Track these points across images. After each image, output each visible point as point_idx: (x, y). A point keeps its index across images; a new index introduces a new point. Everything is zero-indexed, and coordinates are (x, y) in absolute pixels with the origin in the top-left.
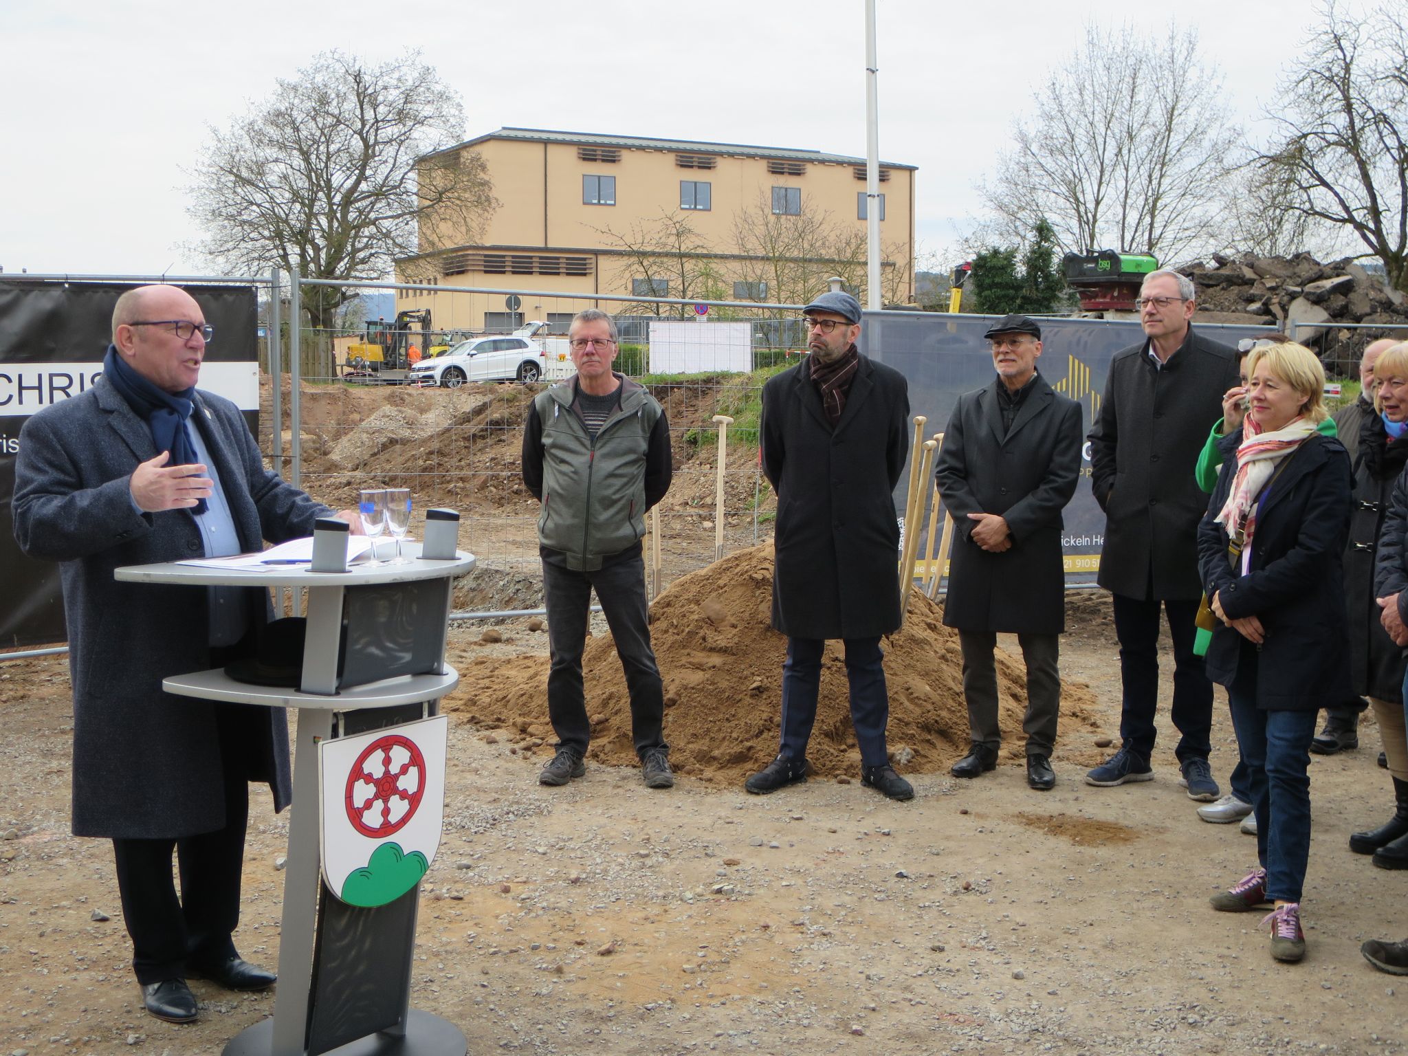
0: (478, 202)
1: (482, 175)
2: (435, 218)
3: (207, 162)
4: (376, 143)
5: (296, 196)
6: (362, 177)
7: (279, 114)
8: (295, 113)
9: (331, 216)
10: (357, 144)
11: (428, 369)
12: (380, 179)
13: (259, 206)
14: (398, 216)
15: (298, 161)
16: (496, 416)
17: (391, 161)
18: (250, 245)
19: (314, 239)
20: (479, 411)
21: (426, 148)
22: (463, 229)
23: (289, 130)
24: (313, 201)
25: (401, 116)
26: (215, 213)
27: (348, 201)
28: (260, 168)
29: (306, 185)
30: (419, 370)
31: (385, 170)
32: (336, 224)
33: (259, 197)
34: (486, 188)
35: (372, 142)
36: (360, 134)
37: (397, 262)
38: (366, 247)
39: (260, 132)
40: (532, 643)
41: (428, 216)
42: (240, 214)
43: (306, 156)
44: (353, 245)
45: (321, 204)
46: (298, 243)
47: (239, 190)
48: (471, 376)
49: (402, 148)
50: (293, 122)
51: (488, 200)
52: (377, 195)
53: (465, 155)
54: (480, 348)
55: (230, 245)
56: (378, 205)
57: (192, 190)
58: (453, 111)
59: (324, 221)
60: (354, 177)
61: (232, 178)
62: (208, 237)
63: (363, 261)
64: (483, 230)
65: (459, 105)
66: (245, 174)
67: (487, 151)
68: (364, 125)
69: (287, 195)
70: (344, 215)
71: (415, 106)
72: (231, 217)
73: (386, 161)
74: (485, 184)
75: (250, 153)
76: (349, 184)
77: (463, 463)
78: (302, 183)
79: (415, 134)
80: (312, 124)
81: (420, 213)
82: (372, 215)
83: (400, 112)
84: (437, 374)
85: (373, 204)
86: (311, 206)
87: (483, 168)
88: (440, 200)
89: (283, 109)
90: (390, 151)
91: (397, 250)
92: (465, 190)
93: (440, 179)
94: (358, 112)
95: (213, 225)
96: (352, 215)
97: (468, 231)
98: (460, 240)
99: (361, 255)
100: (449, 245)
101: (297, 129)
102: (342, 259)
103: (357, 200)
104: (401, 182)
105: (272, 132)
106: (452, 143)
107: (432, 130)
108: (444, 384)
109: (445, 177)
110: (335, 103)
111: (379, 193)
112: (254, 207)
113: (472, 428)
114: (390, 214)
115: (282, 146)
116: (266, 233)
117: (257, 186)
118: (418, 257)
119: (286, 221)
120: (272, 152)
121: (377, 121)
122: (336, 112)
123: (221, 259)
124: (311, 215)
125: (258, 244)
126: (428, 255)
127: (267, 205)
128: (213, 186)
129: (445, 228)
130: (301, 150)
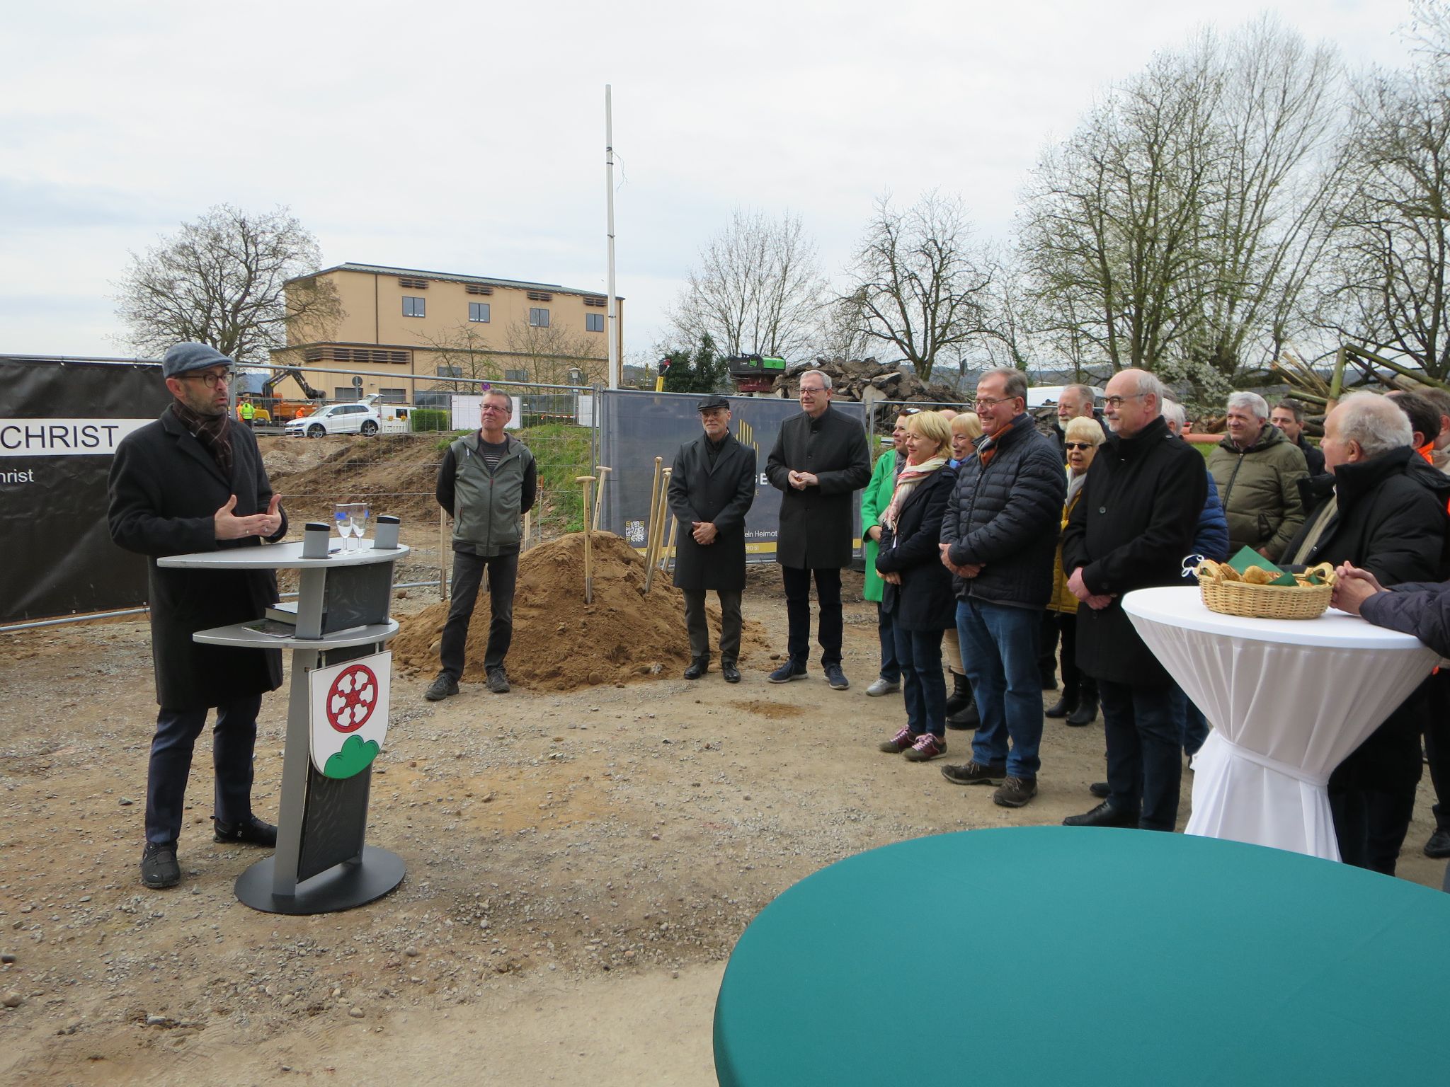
0: (331, 313)
1: (334, 295)
2: (301, 323)
3: (130, 278)
4: (257, 270)
5: (198, 304)
6: (247, 293)
7: (184, 247)
8: (196, 247)
9: (224, 319)
10: (243, 270)
11: (298, 425)
12: (260, 295)
13: (170, 310)
14: (273, 321)
15: (198, 280)
16: (355, 457)
17: (268, 283)
18: (164, 338)
19: (212, 334)
20: (341, 454)
21: (293, 275)
22: (321, 331)
23: (192, 258)
24: (210, 309)
25: (275, 252)
26: (137, 315)
27: (237, 309)
28: (170, 284)
29: (206, 297)
30: (292, 426)
31: (263, 288)
32: (228, 325)
33: (170, 304)
34: (337, 304)
35: (254, 269)
36: (245, 263)
37: (272, 352)
38: (251, 341)
39: (170, 259)
40: (401, 606)
41: (296, 322)
42: (155, 315)
43: (205, 277)
44: (241, 340)
45: (216, 310)
46: (199, 337)
47: (155, 299)
48: (328, 430)
49: (276, 274)
50: (195, 253)
51: (338, 311)
52: (258, 306)
53: (320, 281)
54: (335, 412)
55: (148, 337)
56: (258, 313)
57: (118, 298)
58: (312, 250)
59: (220, 324)
60: (241, 293)
61: (149, 290)
62: (132, 331)
63: (249, 351)
64: (335, 334)
65: (316, 246)
66: (159, 288)
67: (336, 278)
68: (247, 255)
69: (191, 304)
70: (234, 318)
71: (284, 246)
72: (148, 318)
73: (263, 283)
74: (335, 301)
75: (162, 273)
76: (237, 297)
77: (332, 488)
78: (202, 296)
79: (285, 265)
80: (209, 255)
81: (288, 319)
82: (254, 320)
83: (274, 249)
84: (305, 429)
85: (255, 311)
86: (209, 313)
87: (334, 289)
88: (304, 311)
89: (187, 244)
90: (266, 276)
91: (273, 344)
92: (322, 305)
93: (303, 296)
94: (243, 248)
95: (136, 322)
96: (240, 319)
97: (325, 332)
98: (319, 338)
99: (247, 346)
100: (311, 341)
101: (198, 258)
102: (233, 349)
103: (243, 309)
104: (276, 297)
105: (179, 259)
106: (312, 272)
107: (297, 262)
108: (310, 435)
109: (307, 295)
110: (226, 241)
111: (259, 305)
112: (166, 312)
113: (338, 464)
114: (267, 319)
115: (188, 270)
116: (176, 330)
117: (168, 297)
118: (288, 349)
119: (191, 322)
120: (181, 274)
121: (257, 255)
122: (227, 247)
123: (142, 348)
124: (209, 318)
125: (170, 338)
126: (295, 348)
127: (176, 310)
128: (135, 296)
129: (308, 330)
130: (200, 272)
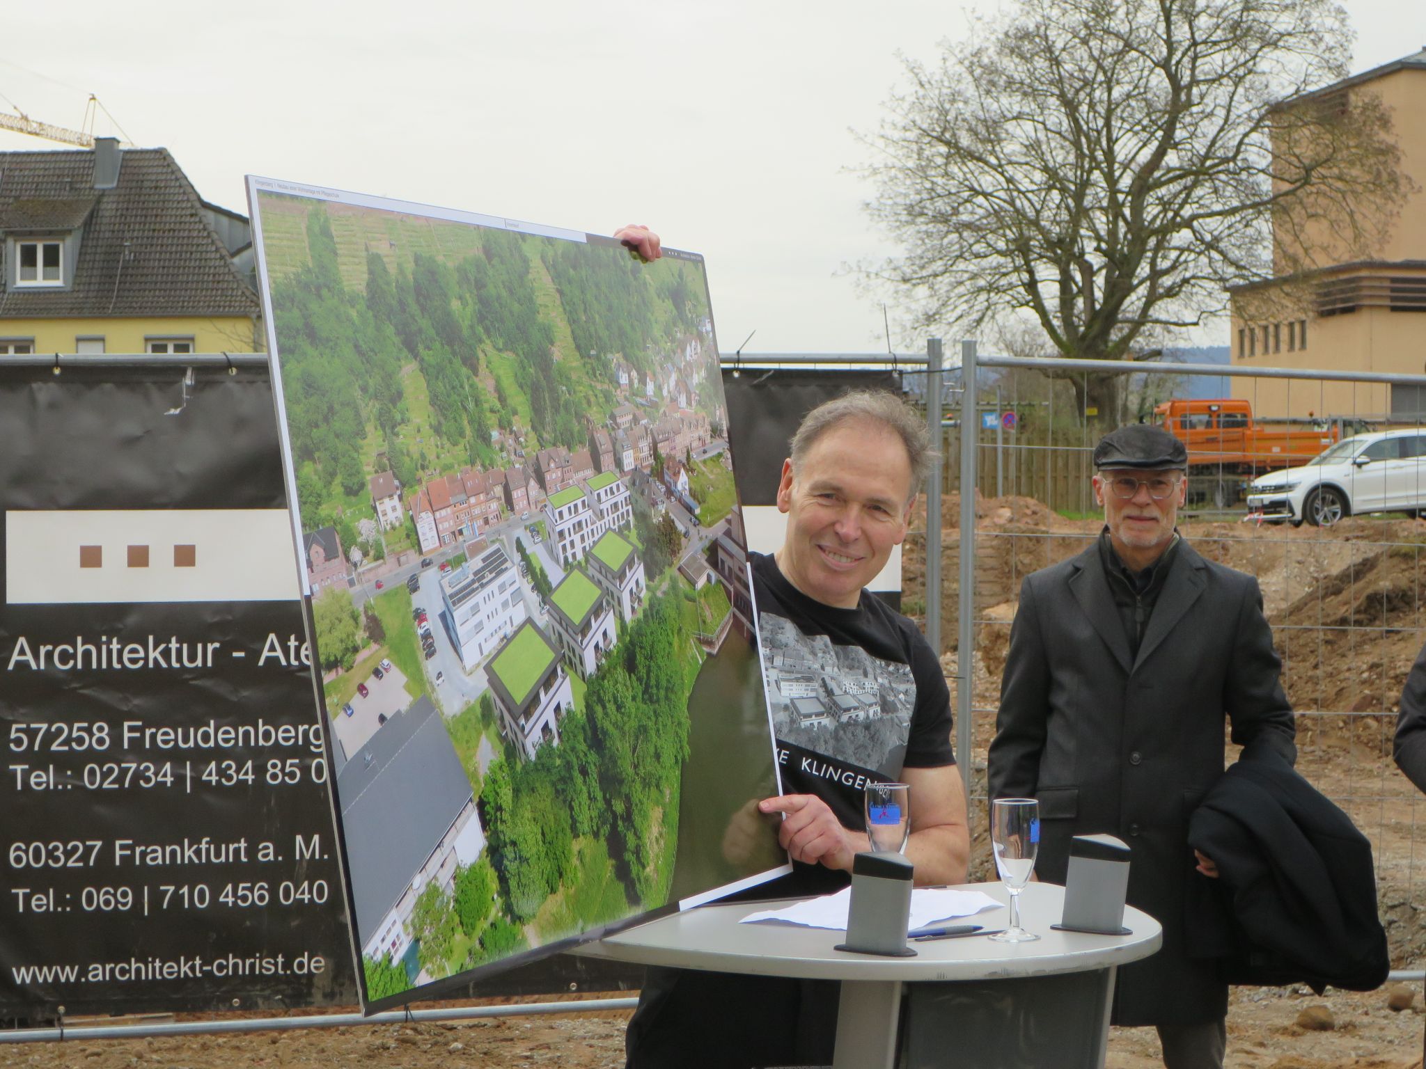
0: (1377, 184)
1: (1382, 135)
2: (1297, 214)
3: (901, 122)
4: (1194, 82)
5: (1054, 178)
6: (1168, 143)
7: (1026, 35)
8: (1052, 34)
9: (1114, 209)
10: (1159, 82)
11: (1279, 489)
12: (1200, 147)
13: (986, 195)
14: (1233, 211)
15: (1056, 116)
16: (1385, 585)
17: (1221, 113)
18: (973, 266)
19: (1082, 253)
20: (1364, 568)
21: (1282, 89)
22: (1348, 233)
23: (1041, 63)
24: (1084, 184)
25: (1238, 33)
26: (914, 212)
27: (1142, 186)
28: (991, 130)
29: (1072, 158)
30: (1263, 490)
31: (1209, 128)
32: (1122, 227)
33: (988, 181)
34: (1390, 158)
35: (1186, 80)
36: (1165, 64)
37: (1235, 291)
38: (1173, 267)
39: (991, 69)
40: (1391, 1034)
41: (1286, 210)
42: (956, 211)
43: (1071, 107)
44: (1153, 263)
45: (1098, 191)
46: (1056, 261)
47: (954, 169)
48: (1357, 504)
49: (1241, 90)
50: (1049, 49)
51: (1393, 179)
52: (1196, 173)
53: (1356, 100)
54: (1376, 453)
55: (938, 266)
56: (1199, 192)
57: (875, 171)
58: (1330, 22)
59: (1101, 221)
60: (1155, 144)
61: (943, 149)
62: (900, 252)
63: (1171, 293)
64: (1383, 237)
65: (1340, 11)
66: (965, 140)
67: (1391, 93)
68: (1171, 48)
69: (1039, 176)
70: (1137, 209)
71: (1261, 16)
72: (942, 218)
73: (1211, 114)
74: (1387, 151)
75: (973, 104)
76: (1145, 155)
77: (1319, 672)
78: (1061, 155)
79: (1263, 65)
80: (1082, 52)
81: (1277, 206)
82: (1187, 212)
83: (1236, 25)
84: (1296, 498)
85: (1189, 190)
86: (1079, 196)
87: (1385, 122)
88: (1306, 181)
89: (1032, 27)
90: (1220, 93)
91: (1231, 270)
92: (1352, 163)
93: (1307, 143)
94: (1161, 28)
95: (911, 230)
96: (1151, 211)
97: (1357, 237)
98: (1343, 253)
99: (1167, 281)
100: (1323, 262)
101: (1056, 62)
102: (1133, 289)
103: (1159, 184)
104: (1238, 152)
105: (1013, 67)
106: (1328, 80)
107: (1292, 56)
108: (1309, 514)
109: (1315, 140)
110: (1121, 13)
111: (1199, 172)
112: (980, 199)
113: (1341, 606)
114: (1217, 207)
115: (1029, 92)
116: (1001, 245)
117: (986, 163)
118: (1266, 284)
119: (1036, 223)
120: (1011, 103)
121: (1195, 43)
122: (1124, 29)
123: (922, 291)
124: (1079, 214)
125: (985, 263)
126: (1286, 280)
127: (1002, 194)
128: (911, 164)
129: (1315, 231)
130: (1062, 96)
